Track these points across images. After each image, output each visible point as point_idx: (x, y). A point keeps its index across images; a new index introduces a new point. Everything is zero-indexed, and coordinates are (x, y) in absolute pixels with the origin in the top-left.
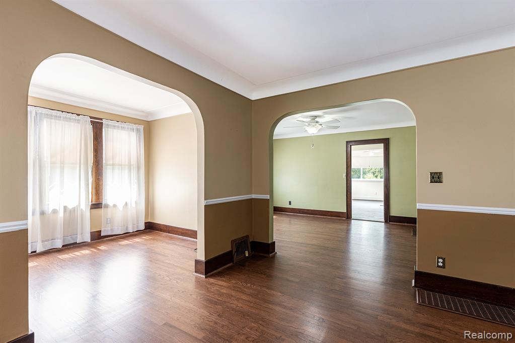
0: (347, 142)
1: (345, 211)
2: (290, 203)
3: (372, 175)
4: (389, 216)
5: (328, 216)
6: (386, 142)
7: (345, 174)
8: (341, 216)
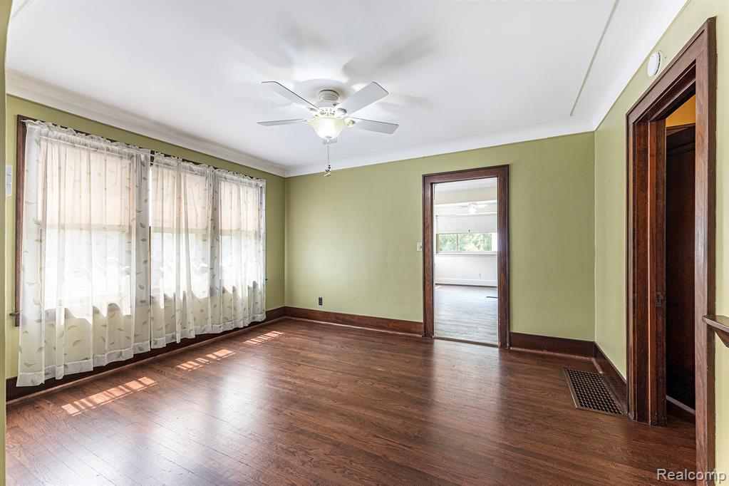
0: (424, 177)
1: (421, 320)
2: (320, 300)
3: (473, 245)
4: (510, 333)
5: (389, 329)
6: (502, 173)
7: (421, 244)
8: (414, 329)
